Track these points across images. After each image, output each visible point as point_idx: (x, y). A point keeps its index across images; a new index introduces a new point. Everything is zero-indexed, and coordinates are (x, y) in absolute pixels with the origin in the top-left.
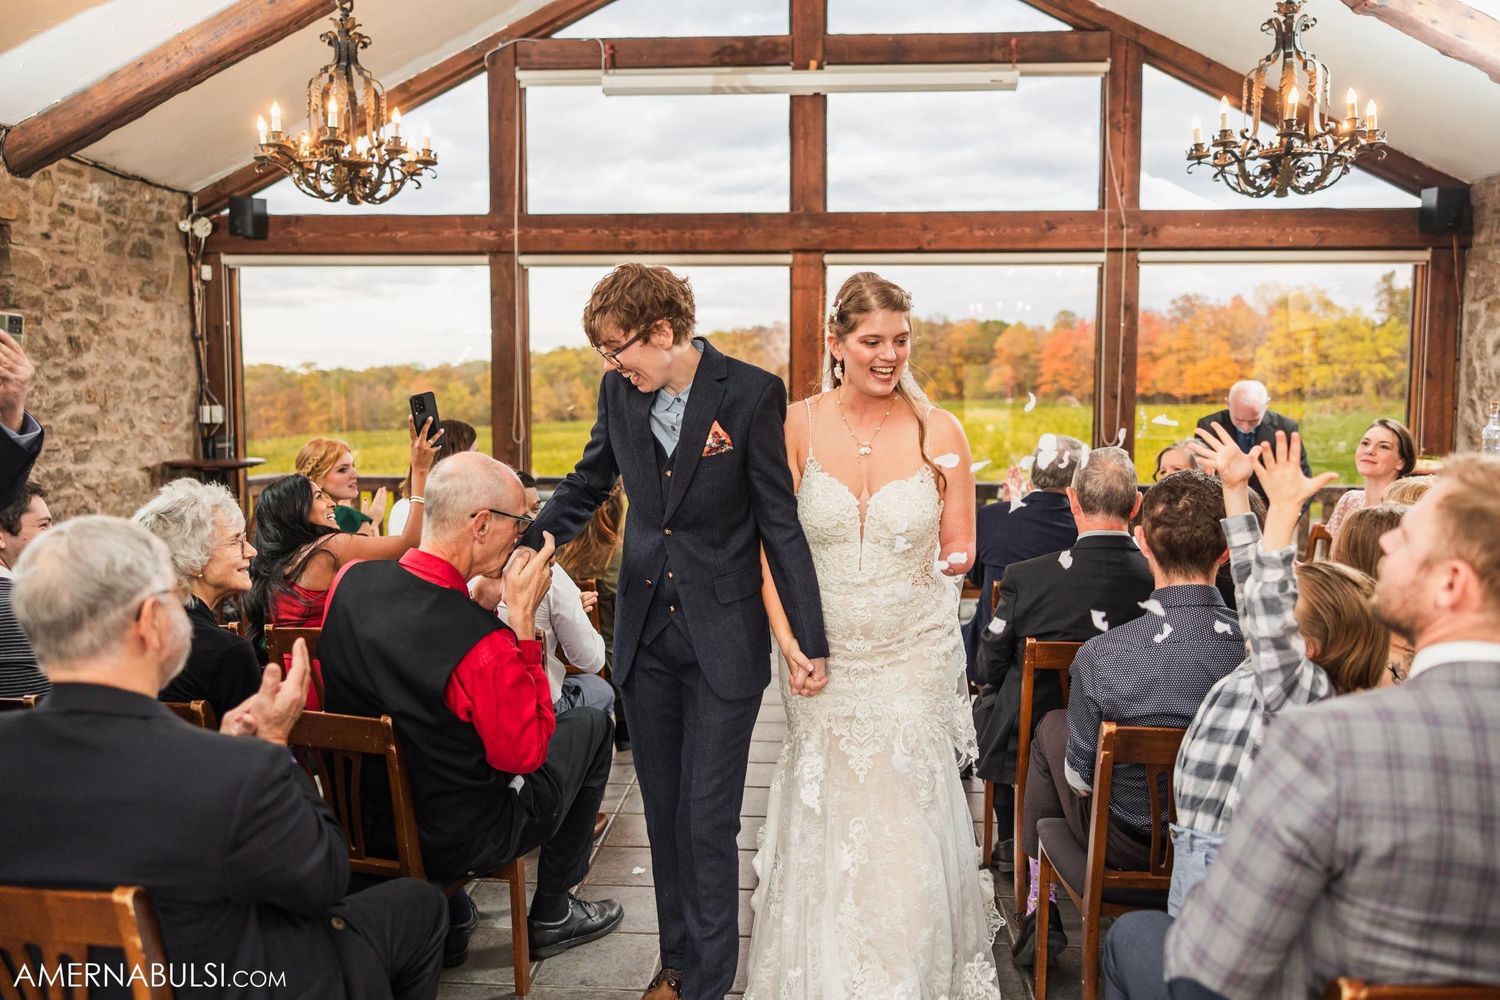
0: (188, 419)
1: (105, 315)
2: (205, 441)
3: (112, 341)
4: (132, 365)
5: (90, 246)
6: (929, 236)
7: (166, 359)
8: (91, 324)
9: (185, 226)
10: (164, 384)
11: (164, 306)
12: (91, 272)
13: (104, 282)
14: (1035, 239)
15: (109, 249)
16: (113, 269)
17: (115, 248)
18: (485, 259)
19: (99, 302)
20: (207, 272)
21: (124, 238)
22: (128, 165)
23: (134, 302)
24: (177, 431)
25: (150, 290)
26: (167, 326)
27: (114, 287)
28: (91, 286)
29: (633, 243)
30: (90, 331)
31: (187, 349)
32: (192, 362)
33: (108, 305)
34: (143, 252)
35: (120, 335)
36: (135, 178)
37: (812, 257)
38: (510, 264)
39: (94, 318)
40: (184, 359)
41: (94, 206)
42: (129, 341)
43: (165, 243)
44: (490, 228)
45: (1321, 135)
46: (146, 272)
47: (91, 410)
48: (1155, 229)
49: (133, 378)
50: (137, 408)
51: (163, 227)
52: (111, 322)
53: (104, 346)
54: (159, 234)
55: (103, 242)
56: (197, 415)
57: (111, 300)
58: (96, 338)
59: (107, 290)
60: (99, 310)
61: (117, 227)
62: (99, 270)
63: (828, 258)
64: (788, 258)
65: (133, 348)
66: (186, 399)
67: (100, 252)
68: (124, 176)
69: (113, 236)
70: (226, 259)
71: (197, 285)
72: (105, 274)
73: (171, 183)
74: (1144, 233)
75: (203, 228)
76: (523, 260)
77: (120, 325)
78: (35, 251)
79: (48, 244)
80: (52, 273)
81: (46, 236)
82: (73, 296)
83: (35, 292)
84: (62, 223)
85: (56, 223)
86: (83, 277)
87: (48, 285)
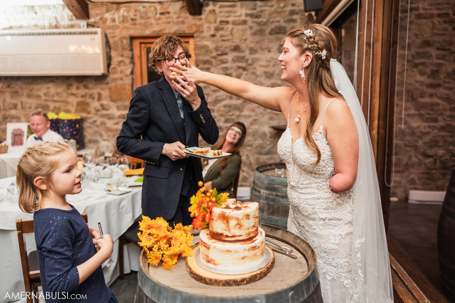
1: (250, 62)
3: (254, 73)
8: (239, 67)
12: (243, 46)
15: (255, 34)
16: (258, 42)
17: (258, 33)
19: (246, 58)
21: (265, 27)
27: (259, 50)
30: (241, 71)
33: (253, 59)
34: (279, 31)
35: (260, 70)
39: (244, 65)
41: (243, 18)
42: (265, 73)
52: (255, 65)
53: (249, 76)
55: (249, 32)
57: (257, 56)
58: (245, 73)
59: (253, 51)
60: (247, 60)
61: (259, 23)
62: (248, 44)
67: (248, 36)
69: (256, 28)
72: (252, 45)
77: (261, 66)
78: (206, 43)
79: (215, 39)
80: (217, 49)
81: (214, 36)
82: (230, 57)
83: (207, 58)
84: (222, 29)
85: (217, 29)
86: (236, 48)
87: (214, 54)
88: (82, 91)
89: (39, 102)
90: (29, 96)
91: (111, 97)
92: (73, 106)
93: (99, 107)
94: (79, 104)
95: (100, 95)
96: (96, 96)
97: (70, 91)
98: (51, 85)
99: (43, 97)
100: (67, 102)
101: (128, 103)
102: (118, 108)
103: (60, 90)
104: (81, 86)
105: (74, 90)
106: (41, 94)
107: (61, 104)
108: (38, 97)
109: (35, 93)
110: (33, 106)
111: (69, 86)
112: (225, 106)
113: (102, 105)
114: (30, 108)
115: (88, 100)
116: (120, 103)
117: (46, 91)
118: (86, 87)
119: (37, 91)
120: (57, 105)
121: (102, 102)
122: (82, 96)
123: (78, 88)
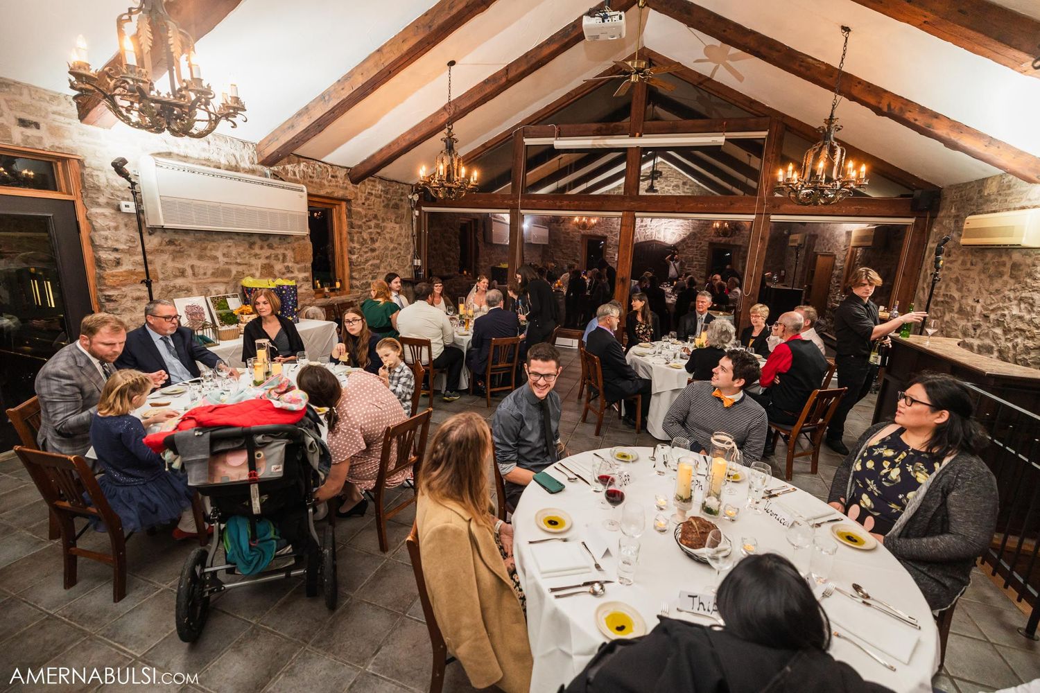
0: (410, 264)
1: (383, 229)
2: (415, 271)
3: (385, 238)
4: (392, 246)
5: (378, 206)
6: (679, 206)
7: (403, 244)
8: (378, 233)
9: (410, 197)
10: (402, 252)
11: (403, 225)
12: (378, 215)
13: (383, 218)
14: (724, 209)
15: (384, 207)
16: (386, 213)
17: (386, 206)
18: (508, 211)
19: (381, 225)
20: (417, 213)
21: (389, 203)
22: (391, 177)
23: (393, 225)
24: (407, 267)
25: (399, 220)
26: (403, 232)
27: (386, 220)
28: (378, 220)
29: (561, 206)
30: (378, 235)
31: (410, 240)
32: (412, 244)
33: (384, 226)
34: (396, 206)
35: (387, 236)
36: (393, 181)
37: (631, 213)
38: (517, 213)
39: (379, 231)
40: (409, 243)
41: (379, 192)
42: (391, 238)
43: (403, 203)
44: (511, 199)
45: (835, 181)
46: (396, 214)
47: (378, 261)
48: (779, 206)
49: (392, 250)
50: (393, 261)
51: (403, 198)
52: (385, 232)
53: (382, 240)
54: (401, 200)
55: (382, 204)
56: (413, 262)
57: (385, 224)
58: (380, 237)
59: (384, 221)
60: (381, 228)
61: (387, 199)
62: (381, 214)
63: (637, 214)
64: (621, 214)
65: (392, 240)
66: (409, 257)
67: (381, 208)
68: (391, 181)
69: (386, 203)
70: (423, 208)
71: (414, 217)
72: (383, 215)
73: (406, 182)
74: (774, 207)
75: (416, 197)
76: (522, 211)
77: (388, 232)
78: (360, 209)
79: (364, 206)
80: (366, 217)
81: (363, 204)
82: (372, 224)
83: (360, 223)
84: (369, 199)
85: (367, 199)
86: (375, 217)
87: (364, 220)
88: (267, 252)
89: (217, 266)
90: (200, 258)
91: (295, 258)
92: (257, 269)
93: (284, 270)
94: (264, 267)
95: (284, 256)
96: (281, 258)
97: (253, 252)
98: (230, 242)
99: (222, 259)
100: (250, 265)
101: (309, 265)
102: (300, 270)
103: (241, 250)
104: (265, 244)
105: (257, 251)
106: (219, 254)
107: (244, 267)
108: (215, 258)
109: (208, 253)
110: (209, 272)
111: (251, 245)
112: (371, 265)
113: (287, 267)
114: (205, 274)
115: (273, 262)
116: (303, 265)
117: (225, 251)
118: (270, 247)
119: (211, 250)
120: (240, 268)
121: (286, 264)
122: (267, 258)
123: (262, 248)
